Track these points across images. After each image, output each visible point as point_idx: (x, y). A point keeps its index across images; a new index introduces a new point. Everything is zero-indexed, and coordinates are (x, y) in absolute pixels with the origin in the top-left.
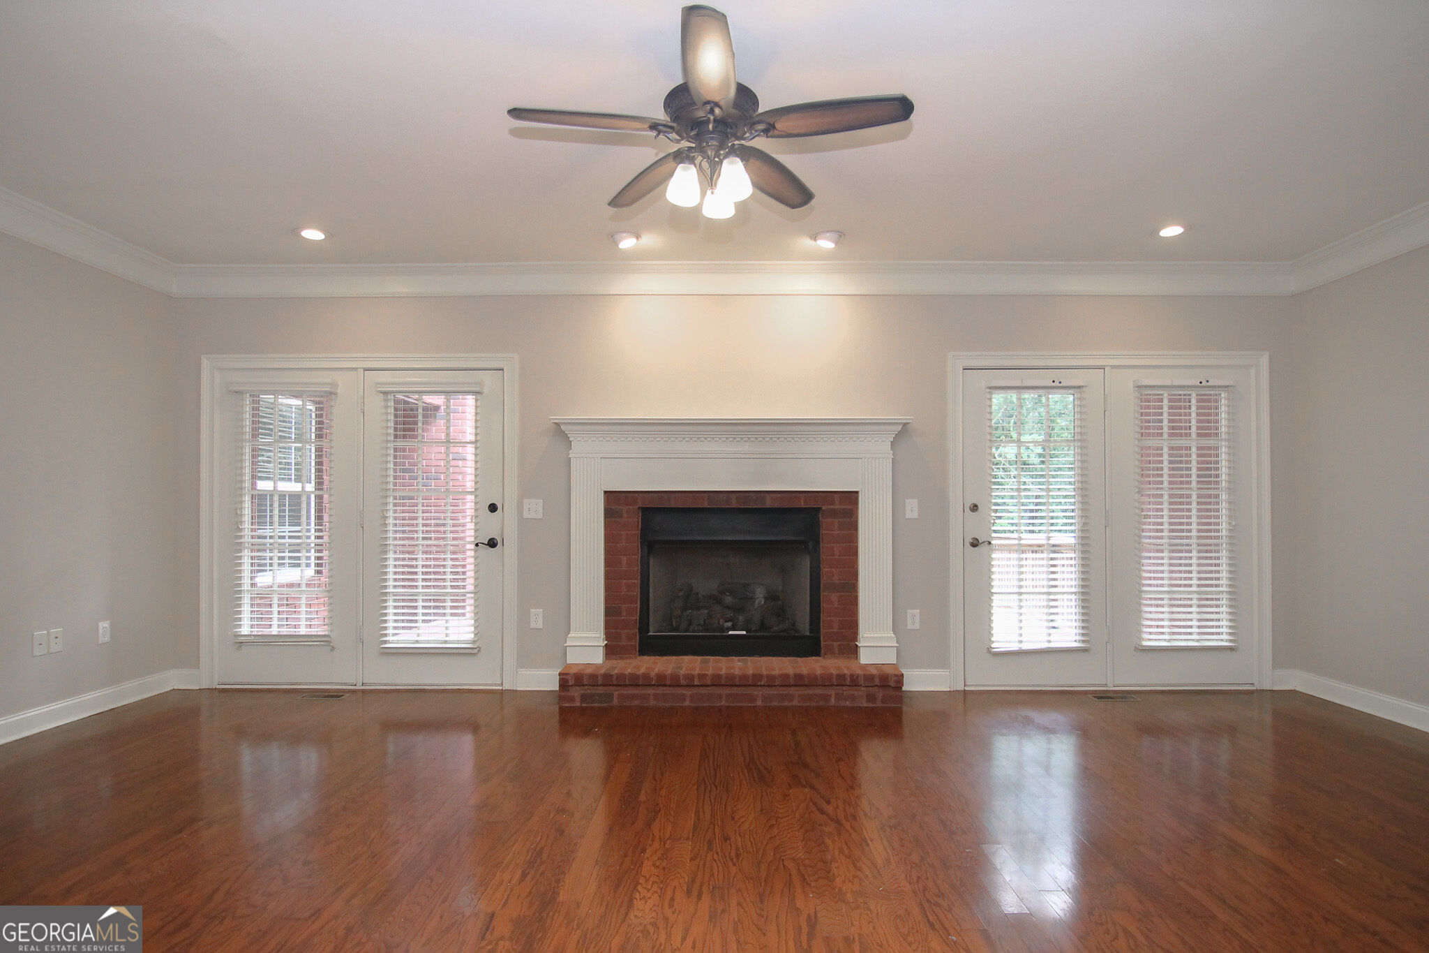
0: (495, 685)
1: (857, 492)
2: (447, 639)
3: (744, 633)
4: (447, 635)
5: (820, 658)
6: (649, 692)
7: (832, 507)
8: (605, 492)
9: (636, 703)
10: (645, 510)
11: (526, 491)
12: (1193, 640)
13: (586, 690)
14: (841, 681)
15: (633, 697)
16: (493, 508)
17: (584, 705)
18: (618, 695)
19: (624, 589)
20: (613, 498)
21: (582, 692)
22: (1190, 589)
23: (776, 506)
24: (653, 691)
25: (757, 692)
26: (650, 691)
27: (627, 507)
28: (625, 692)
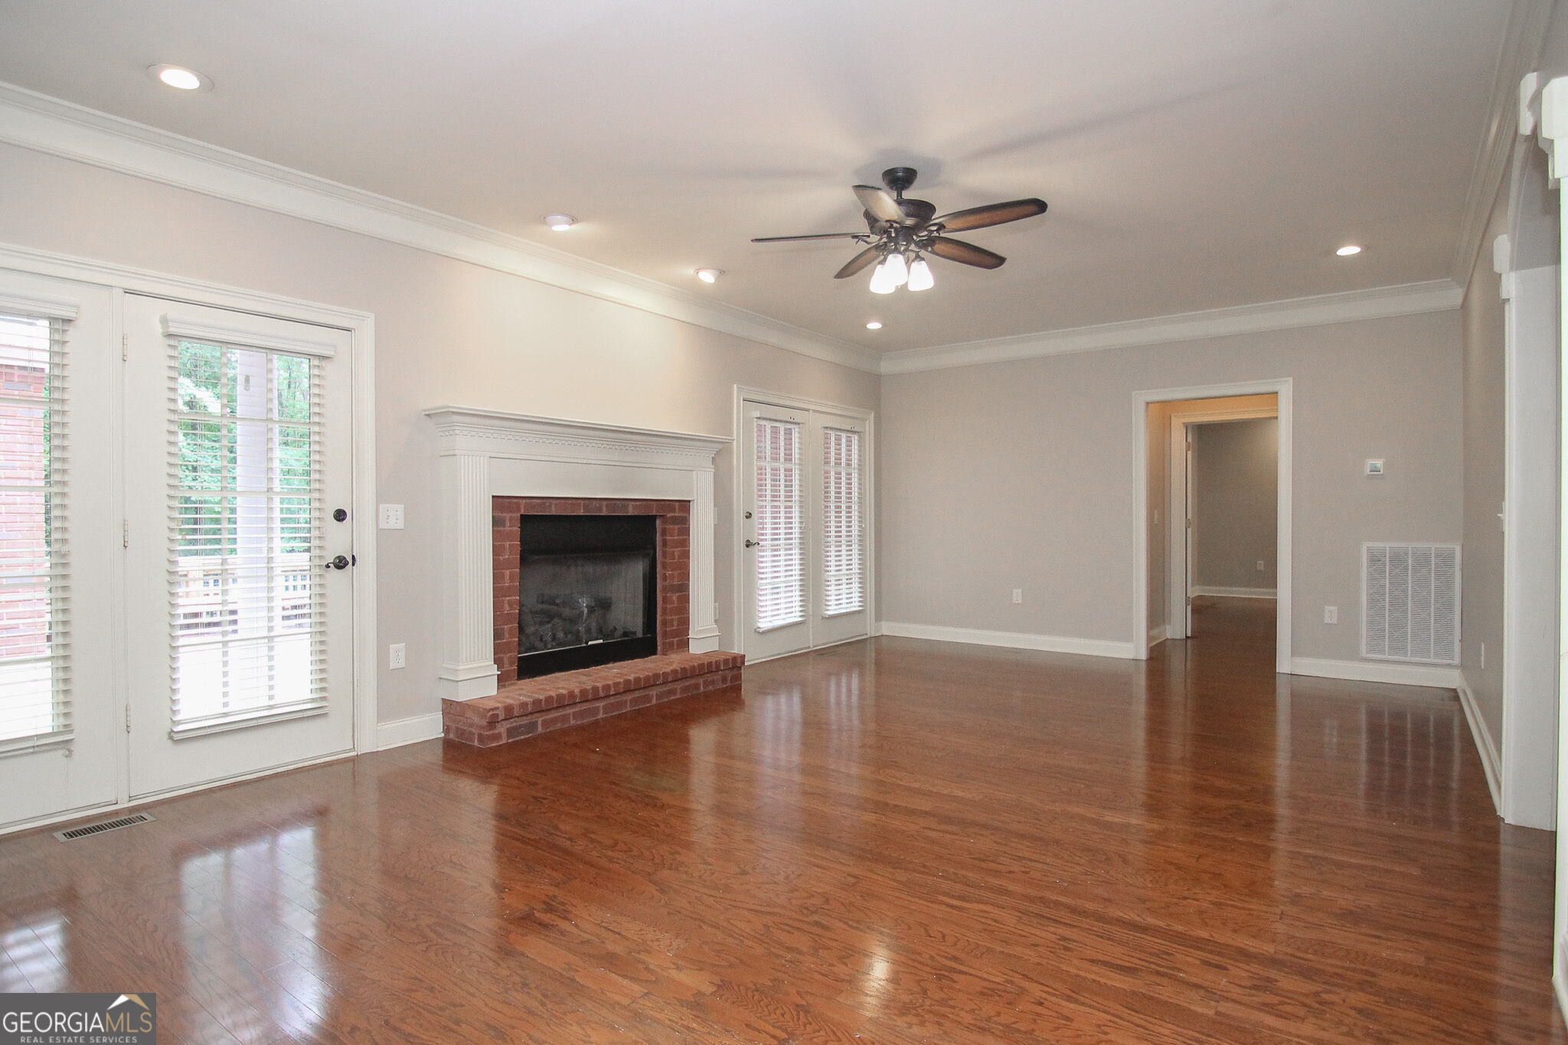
0: (345, 751)
1: (689, 501)
2: (272, 703)
3: (601, 641)
4: (271, 697)
5: (657, 656)
6: (568, 711)
7: (673, 514)
8: (493, 497)
9: (559, 726)
10: (525, 519)
11: (383, 496)
12: (843, 608)
13: (512, 723)
14: (684, 675)
15: (554, 721)
16: (340, 515)
17: (510, 741)
18: (542, 721)
19: (507, 607)
20: (500, 503)
21: (508, 726)
22: (840, 573)
23: (636, 513)
24: (573, 710)
25: (653, 692)
26: (570, 711)
27: (511, 514)
28: (548, 717)
